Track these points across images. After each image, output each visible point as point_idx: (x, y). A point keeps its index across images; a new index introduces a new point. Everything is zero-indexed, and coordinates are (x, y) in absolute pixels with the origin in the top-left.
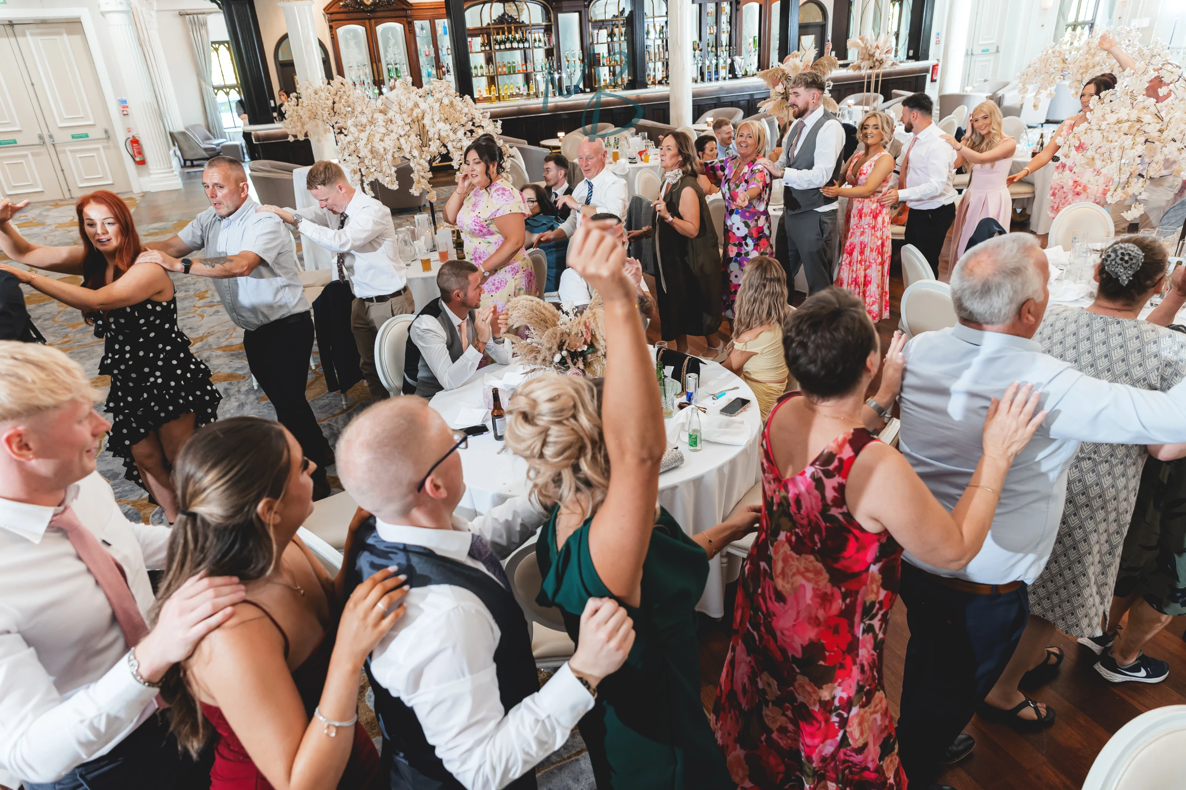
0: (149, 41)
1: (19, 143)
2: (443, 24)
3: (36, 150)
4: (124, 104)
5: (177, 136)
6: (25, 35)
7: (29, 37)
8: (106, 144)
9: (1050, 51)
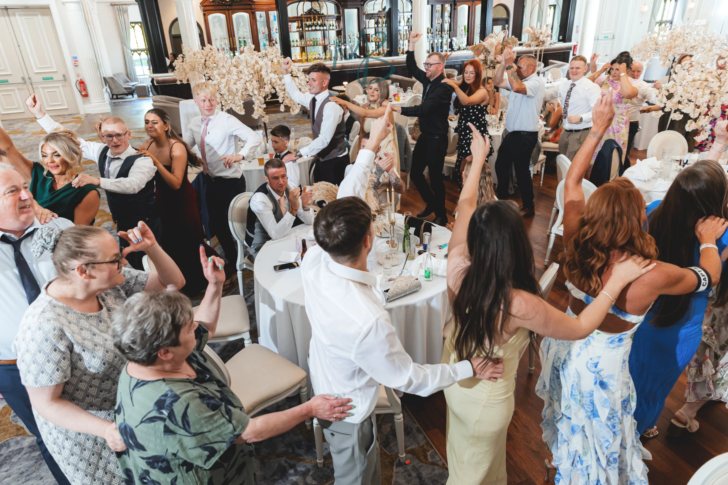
0: (92, 21)
1: (10, 82)
2: (274, 14)
3: (20, 86)
4: (75, 60)
5: (109, 80)
6: (14, 15)
7: (17, 17)
8: (64, 84)
9: (648, 38)
